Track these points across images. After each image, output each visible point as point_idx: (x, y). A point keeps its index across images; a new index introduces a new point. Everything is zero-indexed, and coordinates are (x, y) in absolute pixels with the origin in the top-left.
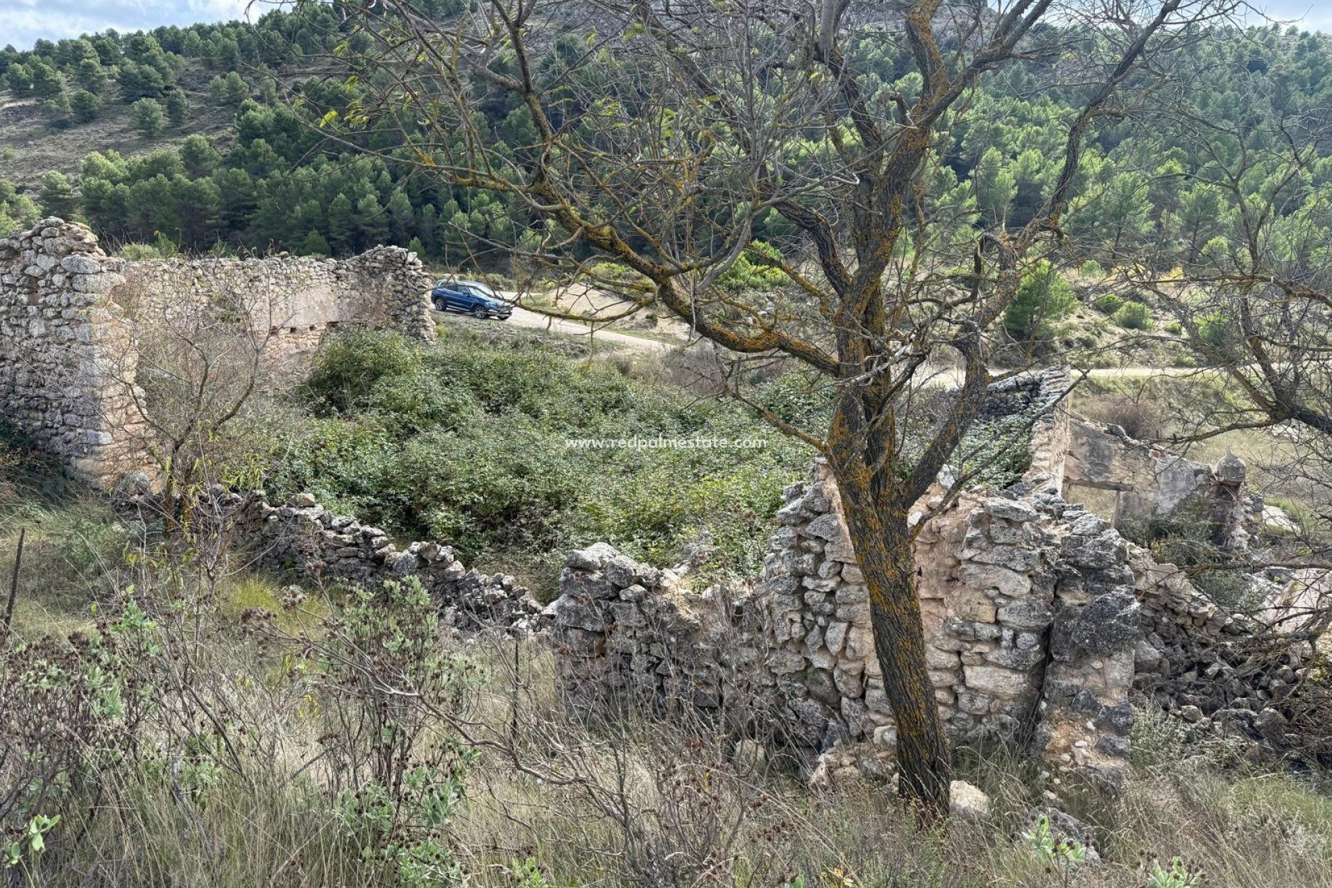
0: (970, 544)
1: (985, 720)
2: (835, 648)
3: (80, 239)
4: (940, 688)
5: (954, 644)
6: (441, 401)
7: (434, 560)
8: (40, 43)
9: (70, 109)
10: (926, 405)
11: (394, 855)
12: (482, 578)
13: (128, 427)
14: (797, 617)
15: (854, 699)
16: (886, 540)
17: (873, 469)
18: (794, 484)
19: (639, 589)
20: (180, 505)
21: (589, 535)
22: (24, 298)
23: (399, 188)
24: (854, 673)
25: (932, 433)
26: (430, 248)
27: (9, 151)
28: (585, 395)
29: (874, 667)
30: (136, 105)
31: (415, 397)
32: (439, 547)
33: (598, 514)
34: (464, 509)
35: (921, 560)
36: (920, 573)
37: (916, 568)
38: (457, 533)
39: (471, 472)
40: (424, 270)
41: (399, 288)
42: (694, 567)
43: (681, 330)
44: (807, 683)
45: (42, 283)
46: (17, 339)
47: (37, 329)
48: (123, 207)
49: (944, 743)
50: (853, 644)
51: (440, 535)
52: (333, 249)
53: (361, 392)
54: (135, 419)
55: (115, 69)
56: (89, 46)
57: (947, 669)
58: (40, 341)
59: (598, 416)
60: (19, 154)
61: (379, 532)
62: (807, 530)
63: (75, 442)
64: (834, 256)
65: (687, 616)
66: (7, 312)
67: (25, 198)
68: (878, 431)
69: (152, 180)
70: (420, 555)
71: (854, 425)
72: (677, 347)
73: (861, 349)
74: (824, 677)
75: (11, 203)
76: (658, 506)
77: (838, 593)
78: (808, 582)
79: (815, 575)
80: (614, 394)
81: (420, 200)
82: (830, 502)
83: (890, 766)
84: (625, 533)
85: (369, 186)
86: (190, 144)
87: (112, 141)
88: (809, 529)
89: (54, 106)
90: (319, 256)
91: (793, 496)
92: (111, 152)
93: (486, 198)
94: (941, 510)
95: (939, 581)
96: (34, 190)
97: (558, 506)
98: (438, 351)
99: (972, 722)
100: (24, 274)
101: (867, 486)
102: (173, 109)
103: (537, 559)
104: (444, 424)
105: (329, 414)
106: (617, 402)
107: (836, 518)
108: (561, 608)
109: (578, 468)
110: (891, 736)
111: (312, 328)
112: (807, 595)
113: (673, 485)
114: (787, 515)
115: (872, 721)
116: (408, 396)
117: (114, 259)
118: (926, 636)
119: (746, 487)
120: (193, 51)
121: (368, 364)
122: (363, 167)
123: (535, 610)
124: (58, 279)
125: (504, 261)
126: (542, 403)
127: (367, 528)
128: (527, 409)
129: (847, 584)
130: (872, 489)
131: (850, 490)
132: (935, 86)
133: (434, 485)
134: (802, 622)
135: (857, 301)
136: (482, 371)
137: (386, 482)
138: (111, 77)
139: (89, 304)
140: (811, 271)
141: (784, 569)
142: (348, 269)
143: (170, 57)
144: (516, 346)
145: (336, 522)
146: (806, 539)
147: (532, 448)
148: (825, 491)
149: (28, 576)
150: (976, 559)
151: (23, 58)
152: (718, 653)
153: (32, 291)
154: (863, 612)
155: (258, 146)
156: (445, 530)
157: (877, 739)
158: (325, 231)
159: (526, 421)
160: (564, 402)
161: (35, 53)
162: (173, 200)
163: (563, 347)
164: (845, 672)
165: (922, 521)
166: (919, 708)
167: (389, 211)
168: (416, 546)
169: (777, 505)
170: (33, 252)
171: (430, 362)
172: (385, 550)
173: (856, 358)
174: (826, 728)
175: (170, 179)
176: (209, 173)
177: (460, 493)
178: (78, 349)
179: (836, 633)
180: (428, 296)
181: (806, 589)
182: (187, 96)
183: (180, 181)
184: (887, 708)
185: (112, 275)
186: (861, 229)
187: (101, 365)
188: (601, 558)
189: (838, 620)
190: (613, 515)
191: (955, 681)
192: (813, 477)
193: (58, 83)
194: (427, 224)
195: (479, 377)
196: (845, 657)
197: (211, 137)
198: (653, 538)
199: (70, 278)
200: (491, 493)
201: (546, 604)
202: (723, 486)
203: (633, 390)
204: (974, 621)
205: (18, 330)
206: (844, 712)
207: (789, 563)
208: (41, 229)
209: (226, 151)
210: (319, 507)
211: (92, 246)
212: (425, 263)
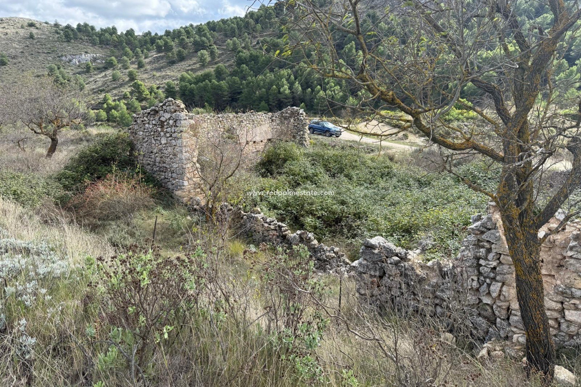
0: (571, 249)
1: (575, 338)
2: (494, 295)
3: (179, 106)
4: (551, 319)
5: (560, 298)
6: (310, 172)
7: (306, 238)
8: (166, 31)
9: (176, 56)
10: (548, 178)
11: (294, 359)
12: (326, 248)
13: (194, 179)
14: (475, 278)
15: (504, 320)
16: (525, 244)
17: (520, 209)
18: (476, 214)
19: (396, 258)
20: (211, 210)
21: (372, 232)
22: (159, 129)
23: (297, 82)
24: (504, 307)
25: (552, 193)
26: (308, 107)
27: (155, 73)
28: (373, 170)
29: (515, 305)
30: (199, 54)
31: (300, 170)
32: (308, 233)
33: (377, 224)
34: (319, 218)
35: (543, 255)
36: (542, 261)
37: (540, 259)
38: (315, 228)
39: (322, 202)
40: (306, 116)
41: (296, 124)
42: (423, 251)
43: (420, 141)
44: (479, 309)
45: (165, 123)
46: (157, 145)
47: (164, 141)
48: (193, 94)
49: (552, 346)
50: (504, 293)
51: (308, 228)
52: (270, 109)
53: (279, 168)
54: (197, 176)
55: (192, 39)
56: (183, 31)
57: (555, 310)
58: (164, 146)
59: (379, 180)
60: (158, 74)
61: (285, 225)
62: (483, 237)
63: (175, 185)
64: (503, 105)
65: (420, 273)
66: (154, 135)
67: (160, 91)
68: (524, 190)
69: (204, 83)
70: (300, 236)
71: (511, 187)
72: (418, 148)
73: (516, 149)
74: (488, 308)
75: (155, 93)
76: (406, 221)
77: (498, 268)
78: (482, 262)
79: (486, 259)
80: (387, 170)
81: (305, 87)
82: (496, 224)
83: (521, 354)
84: (390, 233)
85: (285, 82)
86: (218, 68)
87: (190, 68)
88: (484, 236)
89: (170, 55)
90: (265, 112)
91: (476, 220)
92: (190, 72)
93: (333, 85)
94: (557, 231)
95: (553, 266)
96: (163, 88)
97: (359, 218)
98: (310, 150)
99: (568, 338)
100: (159, 120)
101: (517, 217)
102: (212, 53)
103: (349, 241)
104: (311, 181)
105: (267, 176)
106: (388, 173)
107: (498, 232)
108: (360, 264)
109: (368, 203)
110: (522, 340)
111: (262, 141)
112: (481, 268)
113: (414, 212)
114: (472, 229)
115: (513, 331)
116: (297, 170)
117: (191, 114)
118: (545, 293)
119: (451, 215)
120: (220, 30)
121: (282, 156)
122: (283, 74)
123: (348, 263)
124: (171, 122)
125: (339, 112)
126: (353, 173)
127: (280, 223)
128: (346, 176)
129: (503, 264)
130: (519, 218)
131: (507, 218)
132: (561, 20)
133: (307, 207)
134: (478, 281)
135: (515, 127)
136: (328, 159)
137: (287, 204)
138: (190, 42)
139: (181, 131)
140: (490, 113)
141: (470, 255)
142: (276, 117)
143: (211, 33)
144: (343, 148)
145: (268, 220)
146: (482, 242)
147: (348, 193)
148: (493, 219)
149: (158, 234)
150: (574, 256)
151: (161, 38)
152: (435, 292)
153: (162, 127)
154: (512, 278)
155: (243, 67)
156: (311, 226)
157: (514, 340)
158: (267, 101)
159: (346, 181)
160: (364, 173)
161: (165, 35)
162: (212, 90)
163: (364, 149)
164: (500, 307)
165: (546, 236)
166: (539, 328)
167: (293, 92)
168: (299, 232)
169: (467, 224)
170: (163, 112)
171: (307, 155)
172: (286, 232)
173: (513, 154)
174: (487, 332)
175: (210, 82)
176: (224, 79)
177: (317, 211)
178: (177, 149)
179: (495, 288)
180: (307, 127)
181: (481, 265)
182: (218, 48)
183: (214, 82)
184: (521, 326)
185: (190, 120)
186: (518, 91)
187: (185, 155)
188: (379, 243)
189: (498, 281)
190: (384, 224)
191: (559, 316)
192: (487, 212)
193: (172, 46)
194: (308, 97)
195: (326, 162)
196: (499, 299)
197: (226, 65)
198: (403, 236)
199: (175, 122)
200: (330, 212)
201: (353, 262)
202: (439, 214)
203: (395, 168)
204: (572, 287)
205: (158, 142)
206: (498, 325)
207: (473, 252)
208: (166, 103)
209: (231, 70)
210: (262, 214)
211: (183, 109)
212: (306, 114)
